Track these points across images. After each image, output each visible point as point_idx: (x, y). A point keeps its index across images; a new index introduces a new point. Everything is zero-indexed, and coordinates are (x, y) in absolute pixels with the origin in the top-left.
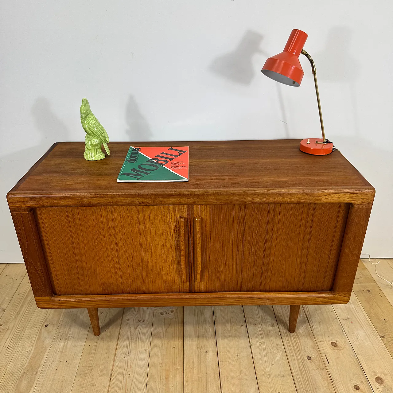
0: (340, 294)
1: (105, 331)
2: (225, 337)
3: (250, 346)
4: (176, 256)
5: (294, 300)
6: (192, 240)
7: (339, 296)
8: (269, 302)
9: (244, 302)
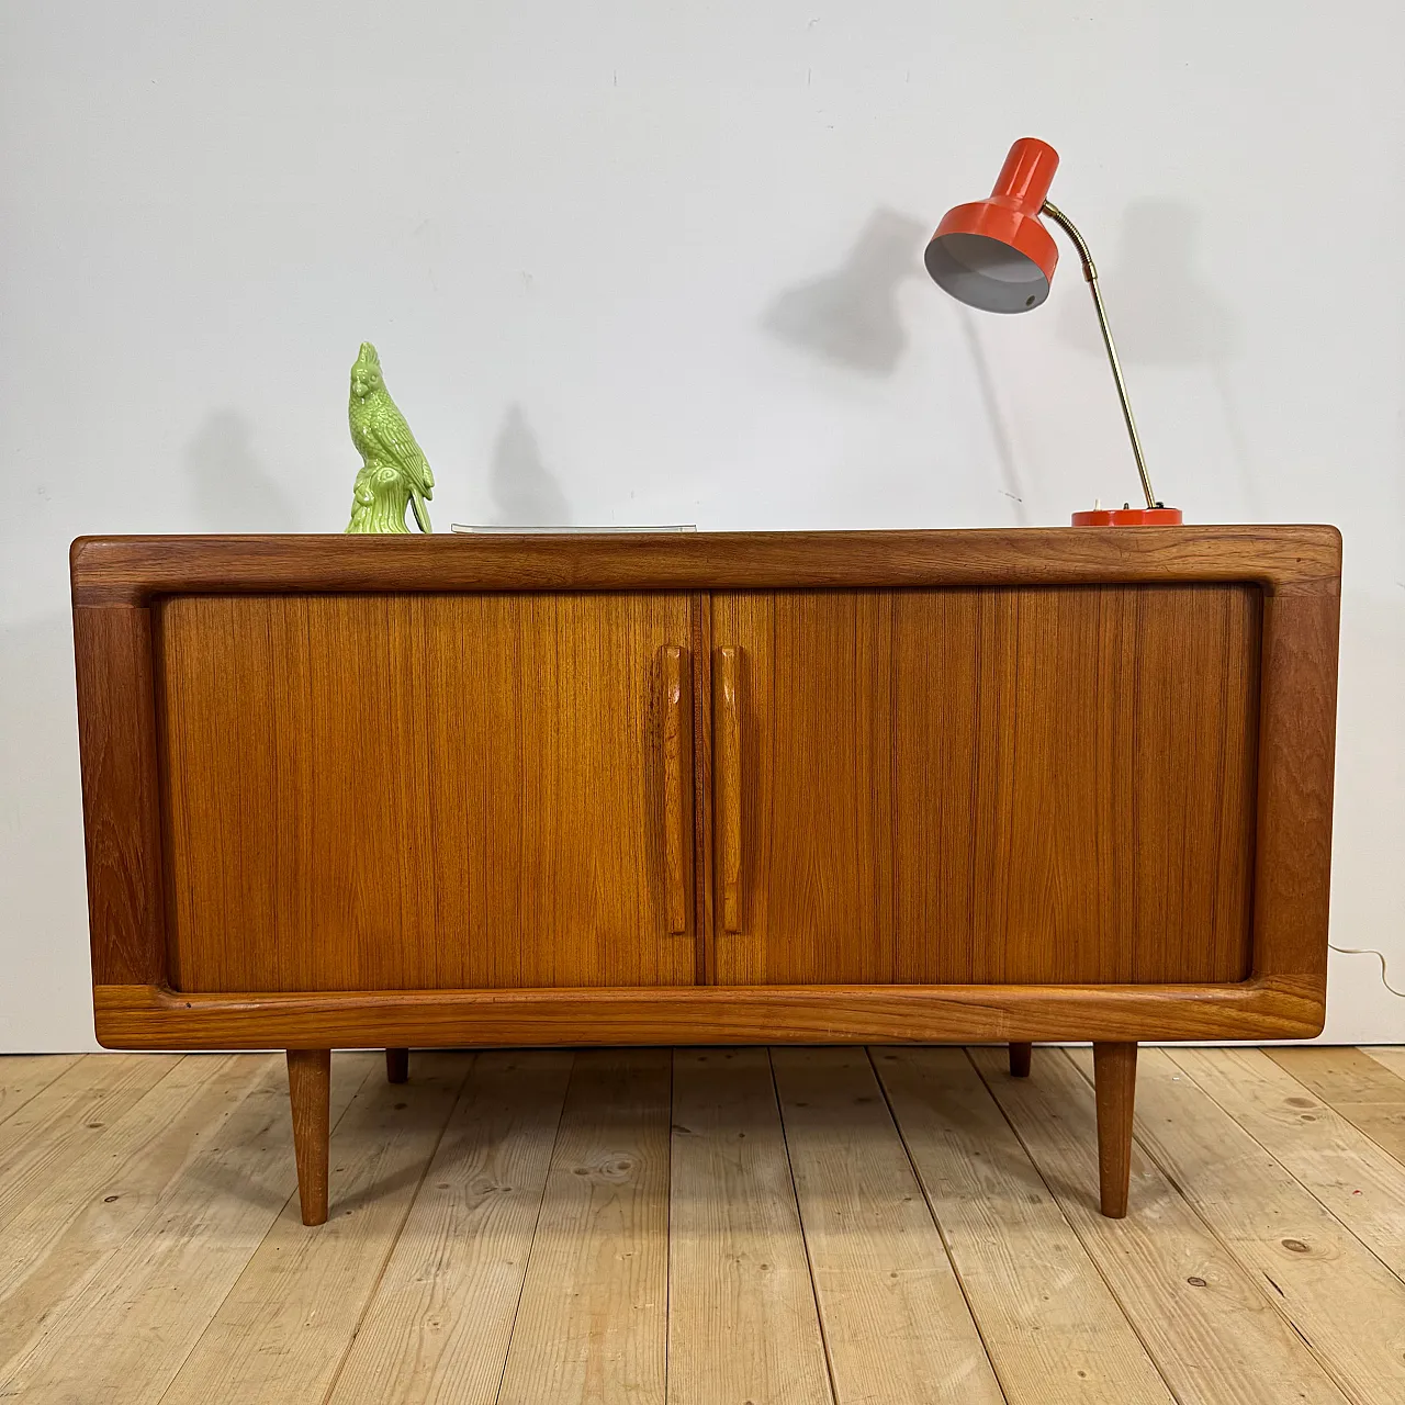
0: (1282, 986)
1: (349, 1213)
2: (838, 1225)
3: (947, 1249)
4: (647, 813)
5: (1105, 1014)
6: (707, 742)
7: (1282, 996)
8: (1008, 1023)
9: (910, 1020)
